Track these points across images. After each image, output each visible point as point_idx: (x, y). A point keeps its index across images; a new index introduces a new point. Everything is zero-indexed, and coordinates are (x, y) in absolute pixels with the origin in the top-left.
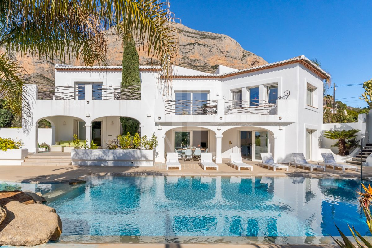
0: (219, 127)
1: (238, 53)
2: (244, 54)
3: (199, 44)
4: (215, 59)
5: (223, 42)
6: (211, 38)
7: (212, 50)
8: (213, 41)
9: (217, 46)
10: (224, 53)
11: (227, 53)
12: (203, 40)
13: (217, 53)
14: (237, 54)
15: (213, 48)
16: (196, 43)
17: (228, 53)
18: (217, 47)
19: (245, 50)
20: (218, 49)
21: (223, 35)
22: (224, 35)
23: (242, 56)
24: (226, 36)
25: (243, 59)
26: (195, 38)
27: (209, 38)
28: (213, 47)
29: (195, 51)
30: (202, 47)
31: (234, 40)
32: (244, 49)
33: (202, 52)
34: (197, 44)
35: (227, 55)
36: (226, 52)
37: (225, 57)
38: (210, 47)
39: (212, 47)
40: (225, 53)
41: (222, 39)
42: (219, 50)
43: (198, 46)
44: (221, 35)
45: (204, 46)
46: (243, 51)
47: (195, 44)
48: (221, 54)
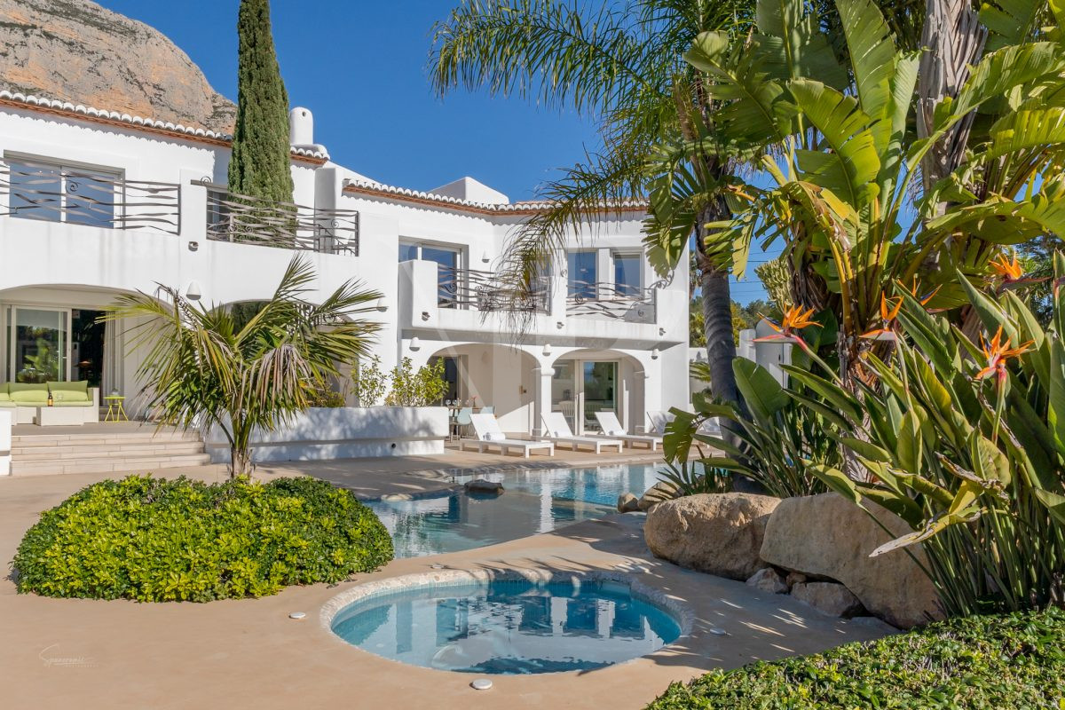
1: (195, 100)
2: (215, 107)
3: (49, 36)
4: (112, 102)
5: (142, 49)
6: (95, 24)
7: (98, 69)
8: (103, 35)
9: (119, 58)
10: (145, 87)
11: (156, 91)
12: (62, 24)
13: (119, 84)
14: (192, 101)
15: (103, 62)
16: (34, 27)
17: (162, 93)
18: (119, 62)
19: (220, 96)
20: (125, 70)
21: (140, 26)
22: (145, 25)
23: (209, 113)
24: (151, 29)
25: (212, 122)
26: (29, 8)
27: (86, 22)
28: (104, 59)
29: (28, 54)
30: (59, 49)
31: (181, 51)
32: (217, 91)
33: (59, 68)
34: (37, 31)
35: (155, 100)
36: (154, 87)
37: (152, 103)
38: (91, 57)
39: (100, 57)
40: (150, 90)
41: (138, 36)
42: (128, 77)
43: (43, 42)
44: (136, 21)
45: (67, 47)
46: (214, 97)
47: (28, 31)
48: (136, 90)
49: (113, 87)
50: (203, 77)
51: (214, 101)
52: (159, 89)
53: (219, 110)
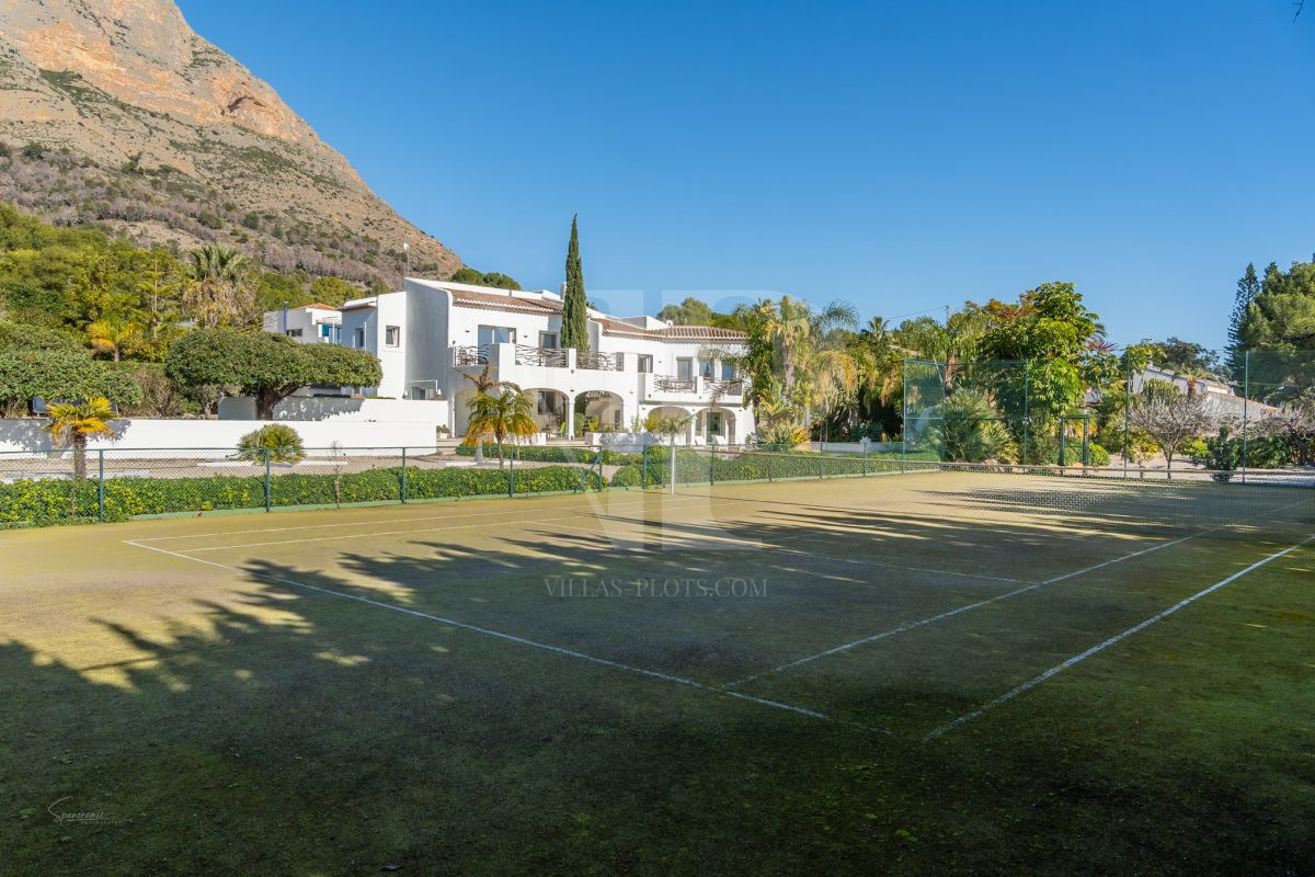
0: (695, 407)
1: (169, 43)
2: (195, 53)
4: (59, 39)
10: (104, 23)
11: (118, 29)
13: (69, 17)
14: (165, 43)
17: (125, 31)
19: (202, 39)
23: (187, 58)
25: (192, 72)
32: (197, 32)
35: (116, 40)
36: (115, 23)
37: (112, 43)
40: (110, 27)
42: (81, 8)
46: (194, 39)
48: (92, 27)
49: (61, 20)
50: (180, 14)
51: (193, 45)
52: (121, 26)
53: (201, 57)
